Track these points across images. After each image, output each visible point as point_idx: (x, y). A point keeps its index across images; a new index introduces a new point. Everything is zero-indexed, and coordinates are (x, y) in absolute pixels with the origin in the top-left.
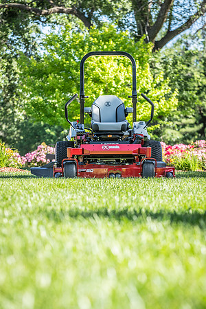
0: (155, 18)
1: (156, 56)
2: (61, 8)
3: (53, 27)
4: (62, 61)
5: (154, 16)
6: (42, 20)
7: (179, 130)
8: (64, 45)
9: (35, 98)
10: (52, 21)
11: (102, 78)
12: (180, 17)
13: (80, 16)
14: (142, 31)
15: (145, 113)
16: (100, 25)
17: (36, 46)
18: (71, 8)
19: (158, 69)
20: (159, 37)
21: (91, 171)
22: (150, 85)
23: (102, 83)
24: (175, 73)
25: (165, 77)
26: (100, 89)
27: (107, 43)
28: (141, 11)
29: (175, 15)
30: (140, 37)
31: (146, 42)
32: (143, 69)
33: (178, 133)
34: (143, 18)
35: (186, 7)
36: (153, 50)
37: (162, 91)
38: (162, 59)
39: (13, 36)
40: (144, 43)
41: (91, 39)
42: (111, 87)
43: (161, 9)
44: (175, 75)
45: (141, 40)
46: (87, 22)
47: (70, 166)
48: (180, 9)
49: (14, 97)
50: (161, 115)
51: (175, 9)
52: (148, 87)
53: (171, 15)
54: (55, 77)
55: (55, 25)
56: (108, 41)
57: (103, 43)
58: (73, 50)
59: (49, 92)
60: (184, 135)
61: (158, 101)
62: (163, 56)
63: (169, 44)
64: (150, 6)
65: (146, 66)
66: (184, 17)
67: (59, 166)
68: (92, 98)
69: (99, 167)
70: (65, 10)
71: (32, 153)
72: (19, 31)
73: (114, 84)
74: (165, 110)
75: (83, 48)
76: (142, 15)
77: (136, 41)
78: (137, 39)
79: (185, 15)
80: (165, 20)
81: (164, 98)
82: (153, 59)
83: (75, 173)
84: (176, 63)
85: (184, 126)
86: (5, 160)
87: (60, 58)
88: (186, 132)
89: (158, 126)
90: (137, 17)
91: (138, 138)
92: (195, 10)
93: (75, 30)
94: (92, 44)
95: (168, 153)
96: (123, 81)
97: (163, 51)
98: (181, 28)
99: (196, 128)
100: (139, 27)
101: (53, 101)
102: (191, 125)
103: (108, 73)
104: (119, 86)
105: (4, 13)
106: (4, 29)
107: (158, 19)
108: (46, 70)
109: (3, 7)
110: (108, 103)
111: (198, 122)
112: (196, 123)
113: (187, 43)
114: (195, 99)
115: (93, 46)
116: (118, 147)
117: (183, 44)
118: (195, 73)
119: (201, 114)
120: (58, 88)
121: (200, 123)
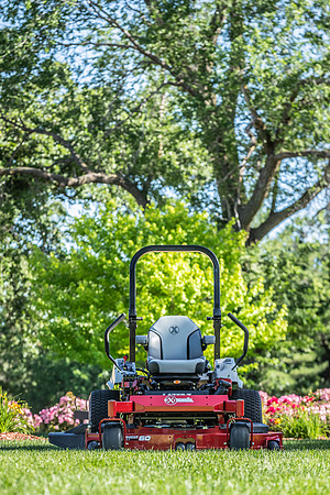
0: (251, 191)
1: (253, 252)
2: (99, 175)
3: (86, 205)
4: (101, 261)
5: (248, 188)
6: (69, 194)
7: (289, 372)
8: (103, 235)
9: (57, 320)
10: (85, 195)
11: (165, 287)
12: (291, 190)
13: (130, 187)
14: (229, 212)
15: (234, 345)
16: (162, 203)
17: (59, 235)
18: (115, 176)
19: (256, 274)
20: (256, 222)
21: (148, 438)
22: (242, 300)
23: (164, 295)
24: (283, 279)
25: (267, 286)
26: (161, 306)
27: (173, 231)
28: (227, 181)
29: (282, 186)
30: (226, 222)
31: (236, 229)
32: (231, 273)
33: (287, 376)
34: (231, 191)
35: (300, 173)
36: (248, 243)
37: (262, 308)
38: (262, 257)
39: (21, 219)
40: (232, 232)
41: (148, 225)
42: (179, 302)
43: (260, 178)
44: (283, 283)
45: (228, 226)
46: (141, 198)
47: (113, 431)
48: (291, 178)
49: (23, 318)
50: (260, 347)
51: (283, 176)
52: (240, 302)
53: (276, 187)
54: (89, 286)
55: (90, 202)
56: (175, 228)
57: (167, 232)
58: (117, 243)
59: (79, 310)
60: (297, 380)
61: (256, 325)
62: (262, 252)
63: (273, 234)
64: (243, 172)
65: (237, 269)
66: (298, 190)
67: (94, 430)
68: (148, 319)
69: (160, 432)
70: (106, 178)
71: (52, 409)
72: (32, 212)
73: (184, 297)
74: (266, 339)
75: (134, 239)
76: (229, 186)
77: (219, 228)
78: (222, 224)
79: (298, 186)
80: (267, 194)
81: (265, 320)
82: (248, 257)
83: (120, 443)
84: (285, 263)
85: (297, 365)
86: (8, 421)
87: (97, 255)
88: (301, 376)
89: (256, 366)
90: (222, 189)
91: (223, 385)
92: (315, 178)
93: (121, 210)
94: (149, 233)
95: (272, 410)
96: (198, 293)
97: (263, 245)
98: (292, 207)
99: (317, 369)
100: (224, 205)
101: (86, 325)
102: (309, 365)
103: (175, 280)
104: (193, 301)
105: (8, 183)
106: (8, 209)
107: (255, 192)
108: (74, 275)
109: (7, 173)
110: (174, 329)
111: (319, 359)
112: (316, 361)
113: (301, 232)
114: (314, 322)
115: (150, 237)
116: (191, 401)
117: (295, 234)
118: (315, 280)
119: (325, 346)
120: (94, 303)
121: (323, 361)
